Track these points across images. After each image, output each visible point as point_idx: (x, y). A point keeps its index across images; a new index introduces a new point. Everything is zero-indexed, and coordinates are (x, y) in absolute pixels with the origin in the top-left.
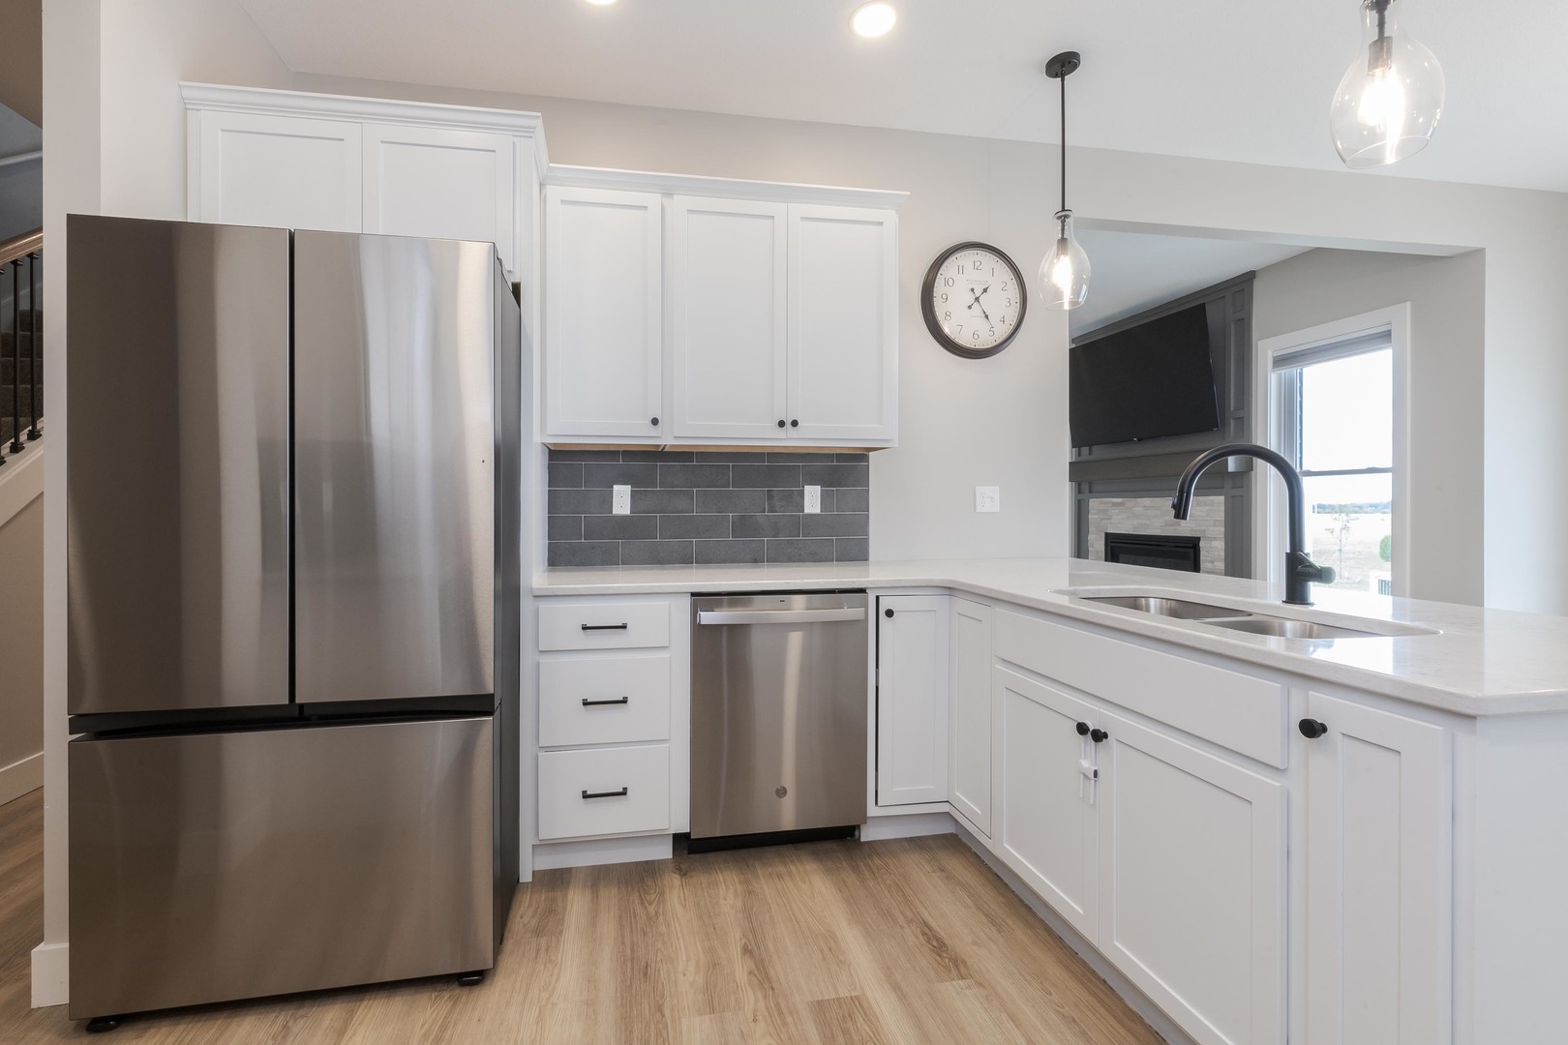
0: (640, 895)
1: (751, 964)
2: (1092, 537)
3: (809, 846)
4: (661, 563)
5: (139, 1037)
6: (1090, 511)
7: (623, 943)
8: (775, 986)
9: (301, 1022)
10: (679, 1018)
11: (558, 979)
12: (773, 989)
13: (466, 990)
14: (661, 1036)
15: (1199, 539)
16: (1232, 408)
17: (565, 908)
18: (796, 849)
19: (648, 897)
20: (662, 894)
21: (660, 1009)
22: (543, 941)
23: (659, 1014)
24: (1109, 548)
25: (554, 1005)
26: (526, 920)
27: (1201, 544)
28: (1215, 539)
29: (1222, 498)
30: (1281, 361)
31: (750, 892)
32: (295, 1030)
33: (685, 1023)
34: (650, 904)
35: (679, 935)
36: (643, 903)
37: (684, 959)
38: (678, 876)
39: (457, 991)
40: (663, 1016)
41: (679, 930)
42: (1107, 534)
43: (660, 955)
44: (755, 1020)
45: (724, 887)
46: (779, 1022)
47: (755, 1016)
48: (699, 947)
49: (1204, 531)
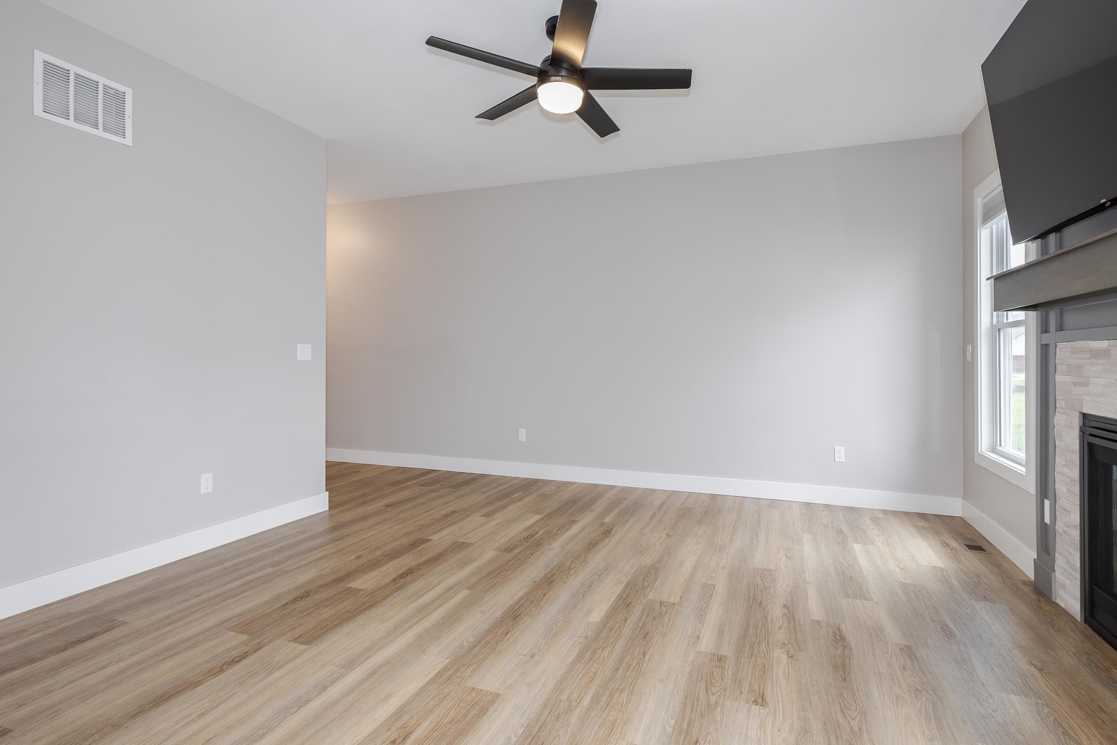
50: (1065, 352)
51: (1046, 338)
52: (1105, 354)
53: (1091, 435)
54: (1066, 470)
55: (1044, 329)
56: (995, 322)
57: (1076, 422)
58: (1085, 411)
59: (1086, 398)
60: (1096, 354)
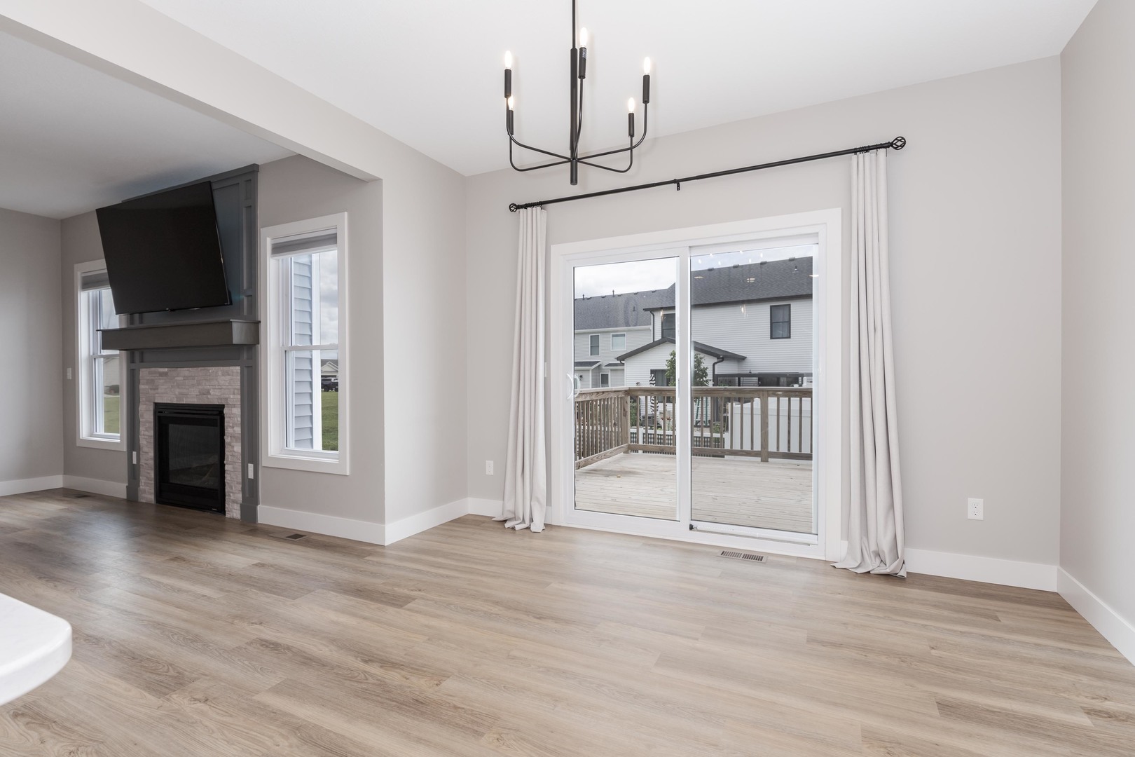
2: (142, 408)
6: (141, 381)
15: (223, 406)
16: (245, 287)
24: (157, 418)
27: (225, 411)
28: (234, 406)
29: (238, 368)
30: (279, 249)
42: (156, 404)
49: (226, 399)
50: (144, 373)
51: (133, 366)
52: (165, 374)
53: (159, 412)
54: (146, 433)
55: (131, 360)
56: (91, 354)
57: (152, 408)
58: (156, 401)
59: (157, 395)
60: (162, 374)
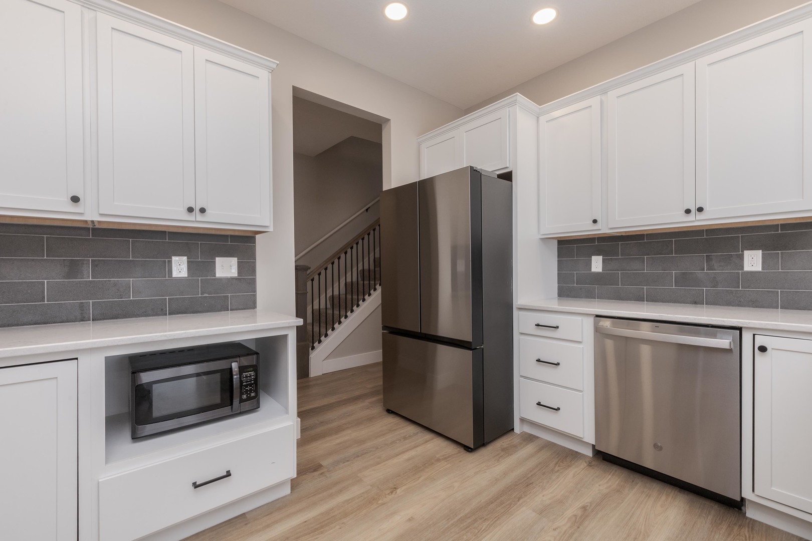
0: (558, 461)
1: (580, 513)
3: (691, 497)
4: (622, 300)
5: (393, 418)
7: (531, 471)
8: (581, 527)
9: (422, 434)
10: (524, 506)
11: (494, 467)
12: (578, 527)
13: (465, 451)
14: (510, 505)
17: (522, 448)
18: (680, 492)
19: (561, 463)
20: (569, 466)
21: (519, 499)
22: (502, 453)
23: (517, 499)
25: (486, 472)
26: (503, 444)
31: (618, 491)
32: (419, 435)
33: (524, 508)
34: (559, 466)
35: (558, 484)
36: (556, 464)
37: (550, 492)
38: (585, 465)
39: (462, 450)
40: (518, 501)
41: (560, 482)
43: (541, 484)
44: (554, 530)
45: (605, 481)
46: (565, 538)
47: (557, 528)
48: (562, 492)
